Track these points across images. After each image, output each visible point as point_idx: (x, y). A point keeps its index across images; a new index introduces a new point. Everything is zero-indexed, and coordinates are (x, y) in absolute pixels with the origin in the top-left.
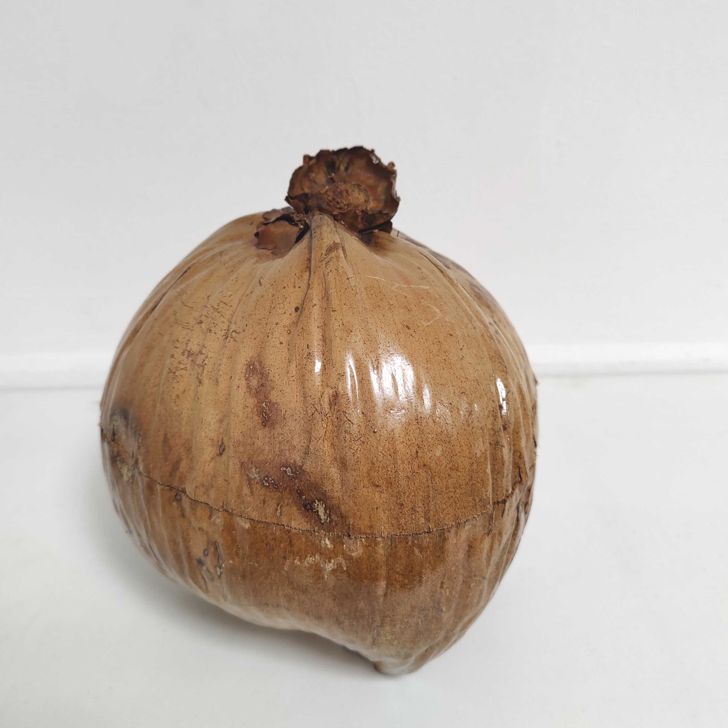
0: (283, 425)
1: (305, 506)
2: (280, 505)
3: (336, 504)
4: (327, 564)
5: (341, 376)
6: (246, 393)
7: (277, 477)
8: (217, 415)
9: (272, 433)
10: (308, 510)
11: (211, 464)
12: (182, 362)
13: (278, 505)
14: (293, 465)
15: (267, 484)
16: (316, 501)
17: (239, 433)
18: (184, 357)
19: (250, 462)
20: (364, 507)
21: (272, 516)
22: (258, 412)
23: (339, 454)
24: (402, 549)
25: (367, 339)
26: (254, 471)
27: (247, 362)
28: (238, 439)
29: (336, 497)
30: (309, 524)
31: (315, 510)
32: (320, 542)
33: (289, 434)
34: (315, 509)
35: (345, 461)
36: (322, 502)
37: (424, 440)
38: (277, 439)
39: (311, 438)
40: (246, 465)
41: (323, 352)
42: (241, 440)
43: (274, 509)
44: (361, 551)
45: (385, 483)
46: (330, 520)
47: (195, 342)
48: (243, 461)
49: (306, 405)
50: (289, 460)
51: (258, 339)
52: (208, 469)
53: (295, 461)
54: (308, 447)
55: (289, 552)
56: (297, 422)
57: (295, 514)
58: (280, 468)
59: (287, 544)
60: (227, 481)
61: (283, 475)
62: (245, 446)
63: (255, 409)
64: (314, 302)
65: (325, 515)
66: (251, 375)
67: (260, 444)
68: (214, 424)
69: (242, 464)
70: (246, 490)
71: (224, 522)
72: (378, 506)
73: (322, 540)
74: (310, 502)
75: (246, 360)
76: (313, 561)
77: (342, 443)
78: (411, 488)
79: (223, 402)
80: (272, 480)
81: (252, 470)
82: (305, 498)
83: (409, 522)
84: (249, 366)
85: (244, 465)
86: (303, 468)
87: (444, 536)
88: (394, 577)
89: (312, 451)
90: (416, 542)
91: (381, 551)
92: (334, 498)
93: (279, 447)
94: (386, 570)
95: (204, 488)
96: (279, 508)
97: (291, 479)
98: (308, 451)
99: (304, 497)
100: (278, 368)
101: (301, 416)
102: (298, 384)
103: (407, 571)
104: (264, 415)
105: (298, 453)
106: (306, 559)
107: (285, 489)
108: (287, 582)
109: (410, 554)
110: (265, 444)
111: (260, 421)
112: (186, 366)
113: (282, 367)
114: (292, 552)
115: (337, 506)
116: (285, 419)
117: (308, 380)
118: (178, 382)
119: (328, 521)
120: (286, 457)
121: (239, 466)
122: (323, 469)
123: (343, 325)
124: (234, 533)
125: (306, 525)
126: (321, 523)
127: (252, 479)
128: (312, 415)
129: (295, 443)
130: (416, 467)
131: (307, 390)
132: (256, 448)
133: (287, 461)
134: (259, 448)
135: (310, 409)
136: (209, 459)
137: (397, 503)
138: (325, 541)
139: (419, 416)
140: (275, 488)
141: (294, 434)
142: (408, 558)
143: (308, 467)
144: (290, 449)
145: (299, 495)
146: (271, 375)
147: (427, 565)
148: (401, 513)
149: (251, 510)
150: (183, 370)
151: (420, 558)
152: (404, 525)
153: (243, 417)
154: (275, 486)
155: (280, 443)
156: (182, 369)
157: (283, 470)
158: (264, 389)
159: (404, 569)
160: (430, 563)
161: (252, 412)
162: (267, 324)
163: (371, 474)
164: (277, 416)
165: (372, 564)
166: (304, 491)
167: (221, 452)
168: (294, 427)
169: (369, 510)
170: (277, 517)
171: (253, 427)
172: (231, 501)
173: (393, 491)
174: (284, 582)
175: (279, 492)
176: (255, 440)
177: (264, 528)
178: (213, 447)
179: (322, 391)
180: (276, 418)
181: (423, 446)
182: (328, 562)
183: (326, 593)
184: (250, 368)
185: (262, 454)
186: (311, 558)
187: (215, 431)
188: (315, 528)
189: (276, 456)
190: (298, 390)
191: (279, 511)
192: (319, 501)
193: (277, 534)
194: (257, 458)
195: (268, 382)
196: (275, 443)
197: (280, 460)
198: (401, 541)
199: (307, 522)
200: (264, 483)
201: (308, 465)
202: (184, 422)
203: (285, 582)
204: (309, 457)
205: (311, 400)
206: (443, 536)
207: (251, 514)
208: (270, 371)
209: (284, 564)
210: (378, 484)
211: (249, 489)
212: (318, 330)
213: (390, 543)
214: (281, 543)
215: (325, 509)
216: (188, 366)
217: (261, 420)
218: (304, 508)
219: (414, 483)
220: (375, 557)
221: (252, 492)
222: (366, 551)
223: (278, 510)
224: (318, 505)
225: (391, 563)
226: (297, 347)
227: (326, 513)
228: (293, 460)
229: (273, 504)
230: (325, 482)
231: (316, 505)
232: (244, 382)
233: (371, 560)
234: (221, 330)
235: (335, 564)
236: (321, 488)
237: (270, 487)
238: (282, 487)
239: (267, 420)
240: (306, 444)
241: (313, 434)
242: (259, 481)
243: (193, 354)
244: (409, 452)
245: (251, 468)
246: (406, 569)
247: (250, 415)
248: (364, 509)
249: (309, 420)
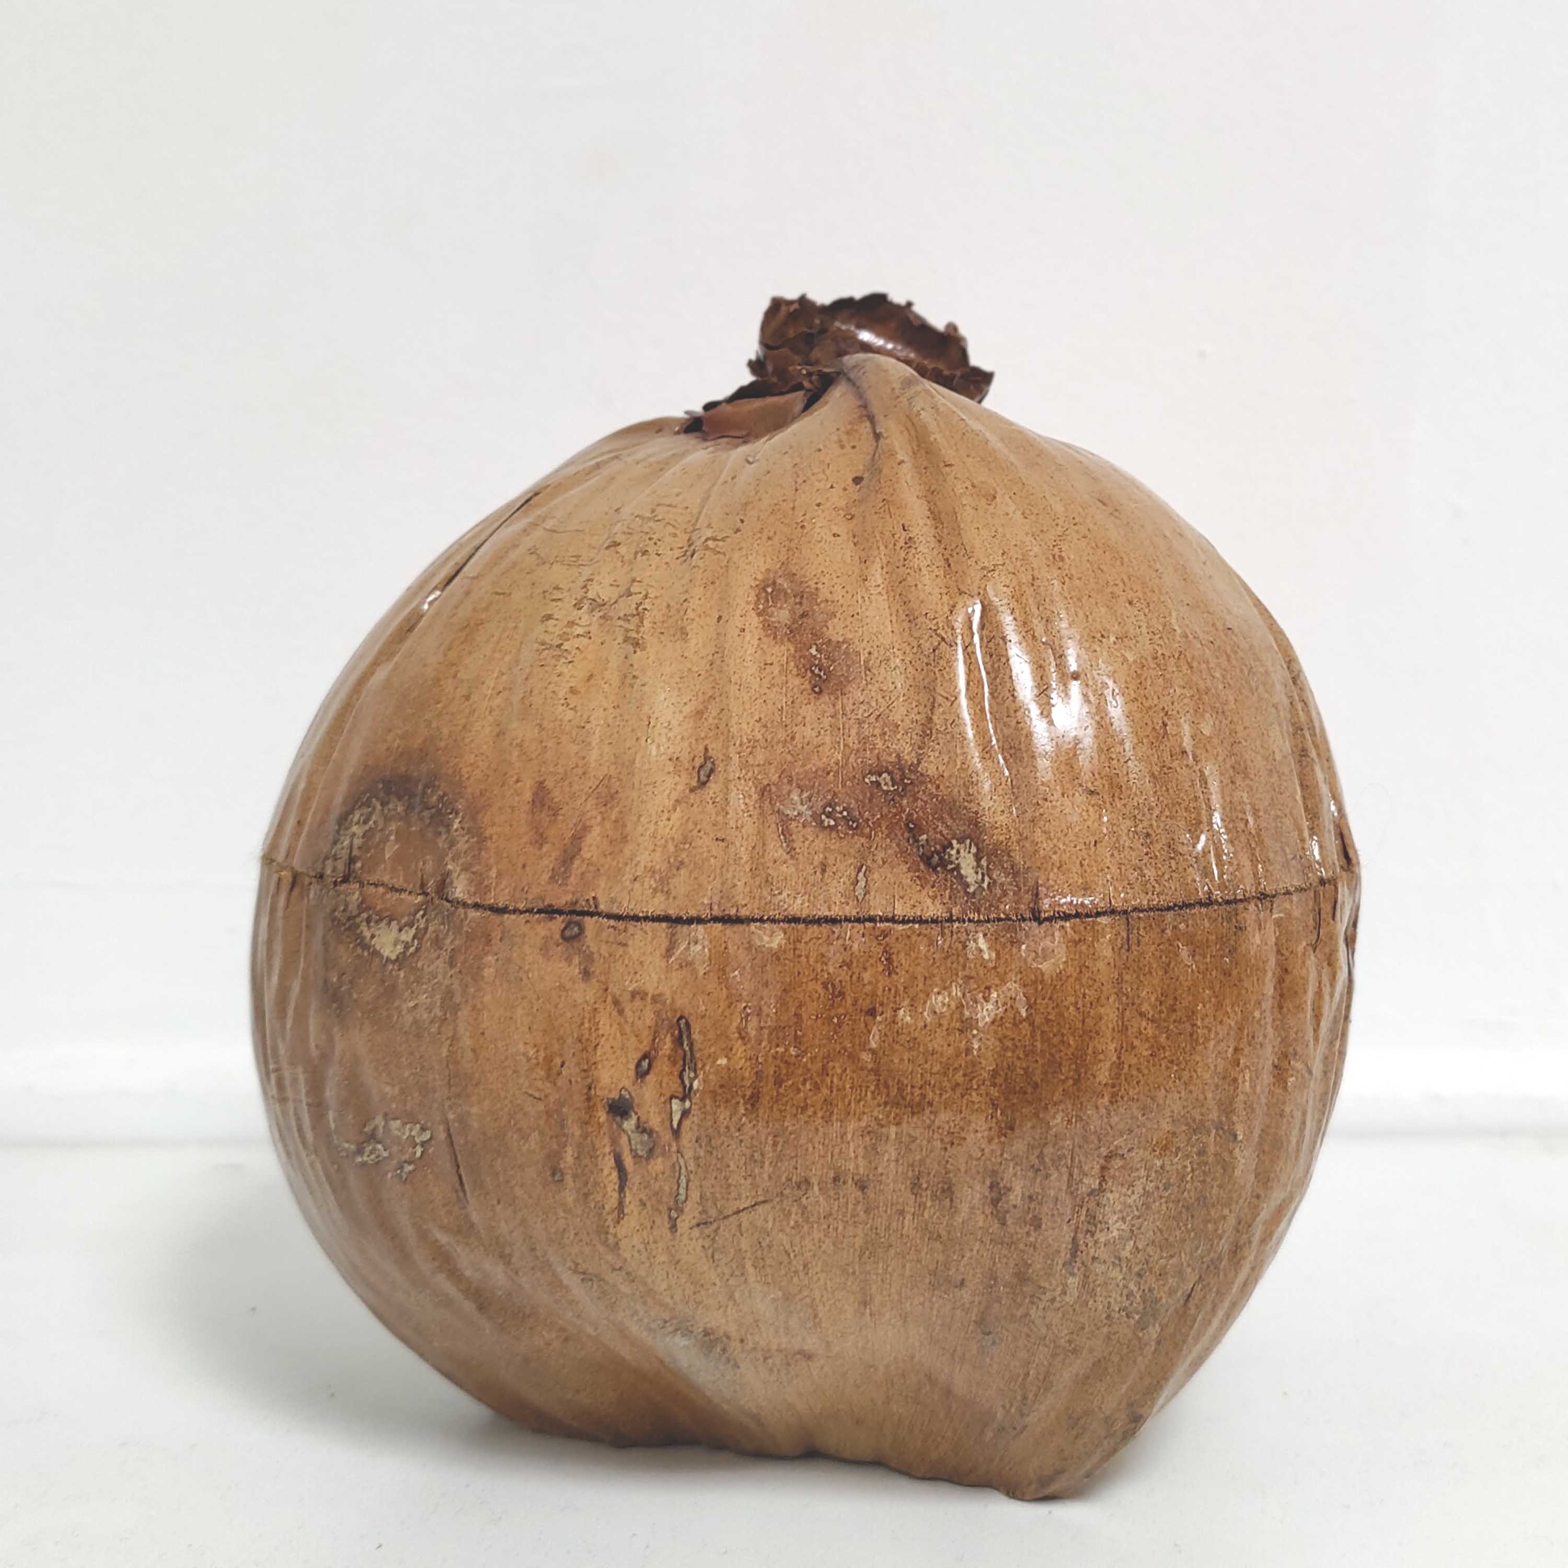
0: (864, 682)
1: (926, 859)
2: (864, 868)
3: (1002, 842)
4: (979, 1007)
5: (990, 572)
6: (765, 639)
7: (857, 800)
8: (685, 704)
9: (839, 706)
10: (934, 869)
11: (675, 816)
12: (577, 621)
13: (859, 871)
14: (894, 767)
15: (832, 823)
16: (954, 842)
17: (752, 722)
18: (582, 611)
19: (785, 781)
20: (1067, 842)
21: (843, 901)
22: (798, 669)
23: (1002, 730)
24: (1153, 948)
25: (1028, 512)
26: (796, 798)
27: (758, 583)
28: (750, 737)
29: (1001, 826)
30: (937, 902)
31: (952, 866)
32: (965, 947)
33: (880, 700)
34: (952, 863)
35: (1017, 743)
36: (968, 841)
37: (1176, 698)
38: (853, 716)
39: (934, 699)
40: (774, 789)
41: (939, 538)
42: (759, 736)
43: (848, 883)
44: (1061, 955)
45: (1106, 787)
46: (989, 883)
47: (608, 581)
48: (766, 783)
49: (916, 635)
50: (884, 757)
51: (777, 538)
52: (667, 830)
53: (898, 756)
54: (930, 720)
55: (884, 991)
56: (898, 673)
57: (904, 882)
58: (864, 778)
59: (881, 968)
60: (723, 840)
61: (872, 795)
62: (769, 748)
63: (792, 664)
64: (900, 457)
65: (977, 873)
66: (770, 603)
67: (809, 733)
68: (679, 725)
69: (764, 791)
70: (776, 849)
71: (710, 950)
72: (1096, 838)
73: (970, 941)
74: (938, 847)
75: (755, 579)
76: (944, 1005)
77: (1006, 705)
78: (1161, 799)
79: (703, 673)
80: (845, 809)
81: (792, 796)
82: (927, 840)
83: (1166, 877)
84: (764, 589)
85: (770, 790)
86: (919, 769)
87: (1237, 921)
88: (1136, 1025)
89: (938, 727)
90: (1182, 926)
91: (1107, 953)
92: (997, 828)
93: (857, 734)
94: (1118, 1009)
95: (655, 880)
96: (861, 875)
97: (893, 800)
98: (931, 729)
99: (924, 837)
100: (839, 574)
101: (908, 659)
102: (891, 599)
103: (1163, 1007)
104: (817, 671)
105: (905, 737)
106: (929, 1002)
107: (878, 824)
108: (872, 1088)
109: (1170, 962)
110: (822, 731)
111: (807, 686)
112: (586, 629)
113: (850, 573)
114: (893, 991)
115: (1004, 848)
116: (869, 670)
117: (916, 585)
118: (570, 662)
119: (985, 885)
120: (877, 751)
121: (755, 797)
122: (967, 763)
123: (974, 486)
124: (735, 977)
125: (930, 904)
126: (967, 893)
127: (791, 819)
128: (934, 651)
129: (896, 717)
130: (1166, 756)
131: (914, 605)
132: (800, 746)
133: (878, 759)
134: (808, 744)
135: (927, 641)
136: (669, 803)
137: (1136, 832)
138: (975, 941)
139: (1160, 652)
140: (851, 828)
141: (893, 699)
142: (1166, 972)
143: (930, 767)
144: (885, 734)
145: (911, 835)
146: (824, 593)
147: (1207, 992)
148: (1147, 854)
149: (788, 895)
150: (581, 639)
151: (1192, 970)
152: (1154, 883)
153: (761, 686)
154: (851, 823)
155: (860, 723)
156: (578, 635)
157: (872, 782)
158: (810, 621)
159: (1158, 1003)
160: (1211, 988)
161: (784, 671)
162: (793, 509)
163: (1075, 767)
164: (849, 666)
165: (1087, 991)
166: (924, 823)
167: (703, 778)
168: (893, 683)
169: (1078, 848)
170: (858, 900)
171: (789, 703)
172: (735, 886)
173: (1125, 805)
174: (864, 1089)
175: (862, 835)
176: (795, 729)
177: (820, 941)
178: (680, 776)
179: (951, 603)
180: (848, 671)
181: (1175, 713)
182: (982, 1000)
183: (975, 1097)
184: (766, 592)
185: (816, 754)
186: (940, 998)
187: (682, 738)
188: (954, 911)
189: (851, 753)
190: (894, 609)
191: (862, 883)
192: (961, 841)
193: (856, 946)
194: (803, 765)
195: (818, 605)
196: (847, 726)
197: (862, 762)
198: (1151, 926)
199: (934, 898)
200: (822, 822)
201: (932, 758)
202: (595, 740)
203: (868, 1087)
204: (933, 741)
205: (928, 622)
206: (1234, 920)
207: (789, 906)
208: (820, 586)
209: (869, 1032)
210: (1093, 789)
211: (784, 845)
212: (919, 501)
213: (1124, 934)
214: (865, 969)
215: (978, 858)
216: (594, 629)
217: (810, 682)
218: (924, 864)
219: (1167, 790)
220: (1095, 969)
221: (791, 851)
222: (1072, 956)
223: (858, 881)
224: (958, 852)
225: (1129, 990)
226: (877, 534)
227: (979, 865)
228: (894, 755)
229: (845, 868)
230: (976, 793)
231: (954, 852)
232: (754, 620)
233: (1084, 980)
234: (671, 549)
235: (1000, 1005)
236: (965, 808)
237: (840, 828)
238: (870, 823)
239: (824, 681)
240: (924, 716)
241: (939, 690)
242: (810, 819)
243: (604, 605)
244: (1150, 723)
245: (789, 792)
246: (1161, 1004)
247: (779, 680)
248: (1067, 846)
249: (927, 664)
